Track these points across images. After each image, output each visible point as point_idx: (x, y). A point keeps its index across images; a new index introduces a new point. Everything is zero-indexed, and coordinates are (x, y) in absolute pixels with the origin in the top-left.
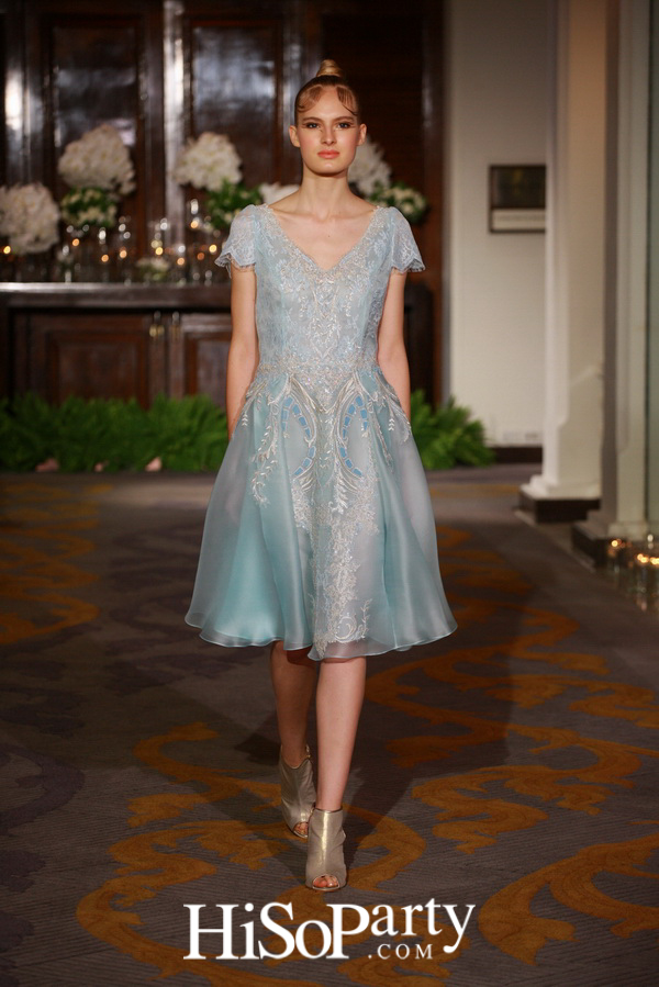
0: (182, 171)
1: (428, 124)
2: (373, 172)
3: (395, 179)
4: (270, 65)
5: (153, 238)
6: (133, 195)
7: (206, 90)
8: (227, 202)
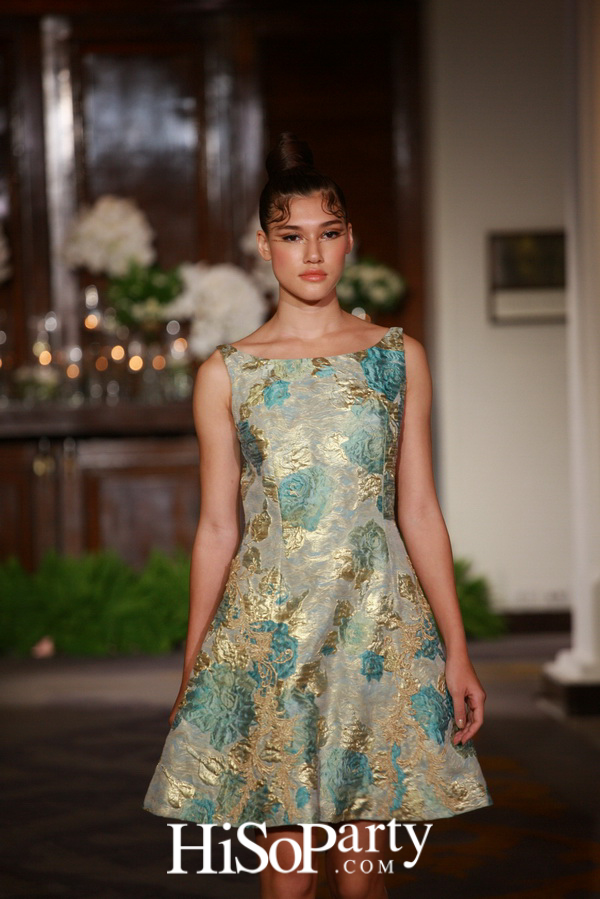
0: (73, 250)
1: (404, 180)
4: (189, 104)
5: (36, 340)
6: (7, 283)
7: (103, 140)
8: (136, 289)
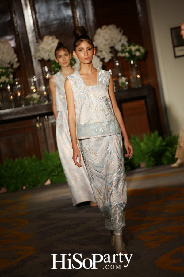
0: (38, 54)
2: (120, 41)
3: (130, 42)
5: (31, 85)
6: (19, 68)
7: (42, 17)
